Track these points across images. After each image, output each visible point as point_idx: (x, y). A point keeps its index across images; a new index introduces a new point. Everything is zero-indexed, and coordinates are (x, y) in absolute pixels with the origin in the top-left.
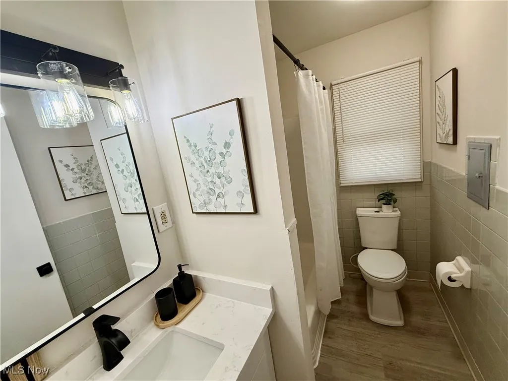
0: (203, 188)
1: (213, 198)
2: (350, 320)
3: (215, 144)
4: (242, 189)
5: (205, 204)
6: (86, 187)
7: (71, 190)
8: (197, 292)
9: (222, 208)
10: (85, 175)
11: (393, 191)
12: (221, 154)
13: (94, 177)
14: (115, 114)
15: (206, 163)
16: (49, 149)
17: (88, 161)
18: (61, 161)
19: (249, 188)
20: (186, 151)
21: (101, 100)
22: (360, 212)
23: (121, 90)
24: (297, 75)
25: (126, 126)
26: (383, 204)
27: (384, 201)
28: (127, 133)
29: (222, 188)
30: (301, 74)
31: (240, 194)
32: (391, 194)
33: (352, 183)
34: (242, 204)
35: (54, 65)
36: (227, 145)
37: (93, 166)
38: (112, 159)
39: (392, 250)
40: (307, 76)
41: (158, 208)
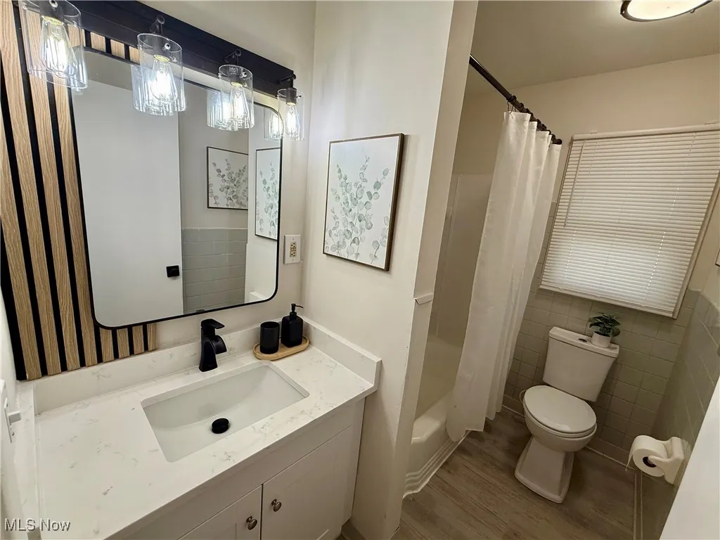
0: (341, 228)
1: (348, 242)
2: (485, 464)
3: (365, 181)
4: (379, 239)
5: (338, 246)
6: (231, 199)
7: (216, 198)
8: (303, 341)
9: (354, 255)
10: (233, 185)
11: (617, 318)
12: (369, 194)
13: (241, 191)
14: (275, 125)
15: (351, 200)
16: (208, 148)
17: (240, 171)
18: (215, 164)
19: (387, 240)
20: (335, 182)
21: (266, 109)
22: (556, 332)
23: (287, 102)
24: (508, 117)
25: (282, 140)
26: (596, 332)
27: (598, 328)
28: (281, 148)
29: (359, 233)
30: (514, 117)
31: (376, 245)
32: (613, 321)
33: (559, 289)
34: (375, 257)
35: (233, 69)
36: (377, 185)
37: (243, 178)
38: (261, 174)
39: (587, 402)
40: (522, 121)
41: (291, 237)
